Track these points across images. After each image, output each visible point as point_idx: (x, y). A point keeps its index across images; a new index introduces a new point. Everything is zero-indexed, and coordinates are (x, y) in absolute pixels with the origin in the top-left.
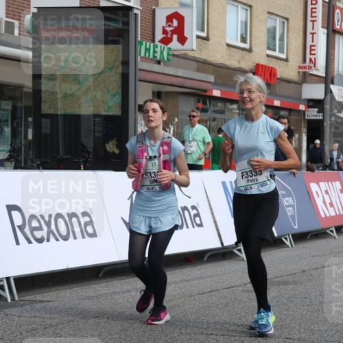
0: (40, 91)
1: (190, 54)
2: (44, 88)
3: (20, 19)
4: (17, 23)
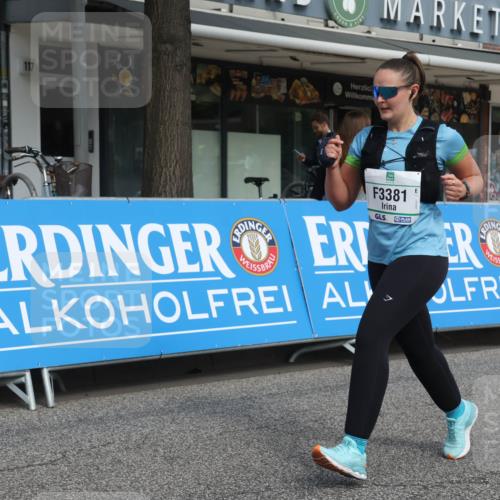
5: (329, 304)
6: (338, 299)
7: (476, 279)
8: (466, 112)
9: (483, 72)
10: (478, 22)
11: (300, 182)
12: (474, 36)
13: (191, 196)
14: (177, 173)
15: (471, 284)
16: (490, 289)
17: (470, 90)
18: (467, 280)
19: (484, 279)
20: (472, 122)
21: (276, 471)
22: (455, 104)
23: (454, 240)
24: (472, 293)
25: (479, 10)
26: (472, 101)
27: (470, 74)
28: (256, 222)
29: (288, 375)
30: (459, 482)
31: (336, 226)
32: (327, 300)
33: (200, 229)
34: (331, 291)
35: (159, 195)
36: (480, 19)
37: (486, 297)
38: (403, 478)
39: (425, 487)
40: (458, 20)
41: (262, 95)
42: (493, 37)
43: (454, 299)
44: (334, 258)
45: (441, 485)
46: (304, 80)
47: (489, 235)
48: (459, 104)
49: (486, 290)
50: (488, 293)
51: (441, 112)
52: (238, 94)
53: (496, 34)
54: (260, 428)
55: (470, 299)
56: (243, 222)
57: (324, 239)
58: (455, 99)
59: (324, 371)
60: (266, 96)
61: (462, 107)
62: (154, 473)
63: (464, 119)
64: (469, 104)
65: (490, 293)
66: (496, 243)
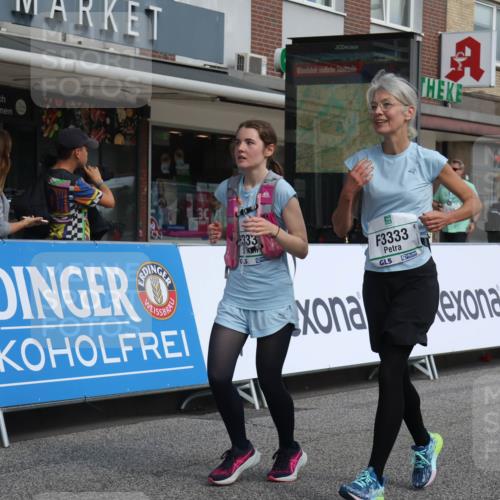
0: (295, 144)
1: (488, 91)
2: (299, 140)
3: (270, 54)
4: (264, 59)
7: (133, 336)
8: (120, 132)
10: (133, 21)
12: (129, 40)
15: (127, 342)
16: (149, 347)
18: (122, 337)
19: (142, 335)
20: (128, 143)
22: (108, 121)
23: (107, 288)
24: (127, 352)
25: (133, 7)
26: (127, 117)
36: (136, 19)
37: (145, 358)
40: (109, 19)
42: (152, 41)
43: (107, 361)
47: (149, 282)
48: (112, 119)
49: (145, 348)
50: (147, 351)
51: (91, 130)
53: (155, 38)
55: (126, 360)
58: (106, 116)
61: (116, 125)
63: (119, 140)
64: (125, 121)
65: (150, 353)
66: (157, 291)
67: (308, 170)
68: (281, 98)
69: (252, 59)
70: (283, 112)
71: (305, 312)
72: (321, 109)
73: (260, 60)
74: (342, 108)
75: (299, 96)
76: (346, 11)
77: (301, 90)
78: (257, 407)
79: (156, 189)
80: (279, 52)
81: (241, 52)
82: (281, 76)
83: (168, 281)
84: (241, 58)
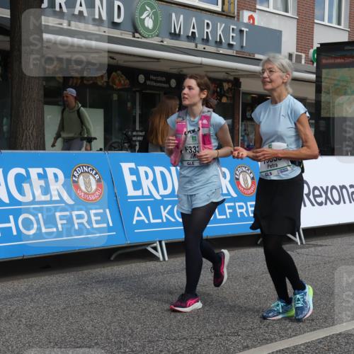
0: (321, 101)
2: (323, 99)
3: (306, 52)
4: (303, 55)
5: (137, 221)
6: (143, 218)
7: (232, 204)
8: (225, 96)
9: (236, 69)
10: (233, 36)
11: (117, 140)
12: (230, 46)
13: (44, 149)
14: (35, 134)
15: (229, 207)
16: (241, 210)
17: (228, 81)
18: (227, 205)
19: (237, 204)
20: (229, 101)
21: (102, 332)
22: (218, 90)
24: (230, 213)
25: (233, 29)
26: (229, 88)
27: (228, 71)
28: (88, 167)
29: (109, 268)
30: (221, 336)
31: (142, 169)
32: (136, 218)
33: (50, 171)
34: (138, 212)
35: (22, 149)
36: (234, 35)
37: (239, 216)
38: (185, 334)
39: (200, 340)
40: (220, 36)
41: (91, 82)
42: (242, 47)
43: (218, 217)
44: (141, 190)
45: (210, 338)
46: (119, 72)
47: (241, 176)
48: (220, 89)
49: (239, 211)
52: (75, 81)
53: (244, 45)
54: (91, 304)
55: (228, 217)
56: (79, 167)
57: (134, 178)
58: (217, 87)
59: (133, 265)
60: (94, 83)
61: (223, 92)
62: (19, 336)
63: (224, 100)
64: (227, 90)
65: (241, 213)
66: (245, 180)
67: (328, 116)
68: (313, 77)
69: (297, 55)
70: (314, 84)
71: (326, 193)
72: (336, 82)
73: (301, 56)
74: (347, 82)
75: (324, 75)
76: (350, 28)
77: (324, 71)
78: (299, 244)
79: (243, 126)
80: (312, 51)
81: (291, 52)
82: (313, 64)
83: (252, 175)
84: (290, 56)
